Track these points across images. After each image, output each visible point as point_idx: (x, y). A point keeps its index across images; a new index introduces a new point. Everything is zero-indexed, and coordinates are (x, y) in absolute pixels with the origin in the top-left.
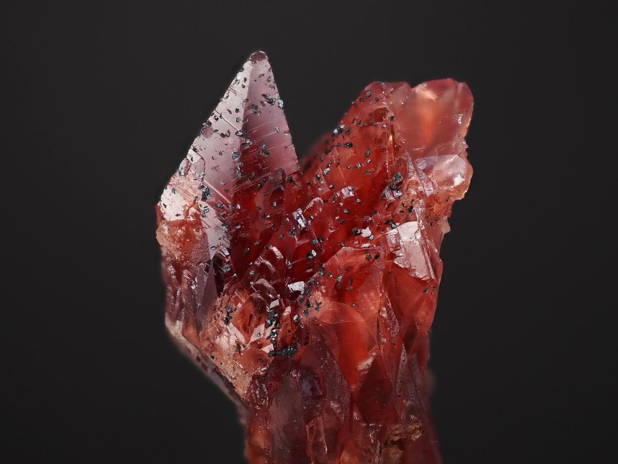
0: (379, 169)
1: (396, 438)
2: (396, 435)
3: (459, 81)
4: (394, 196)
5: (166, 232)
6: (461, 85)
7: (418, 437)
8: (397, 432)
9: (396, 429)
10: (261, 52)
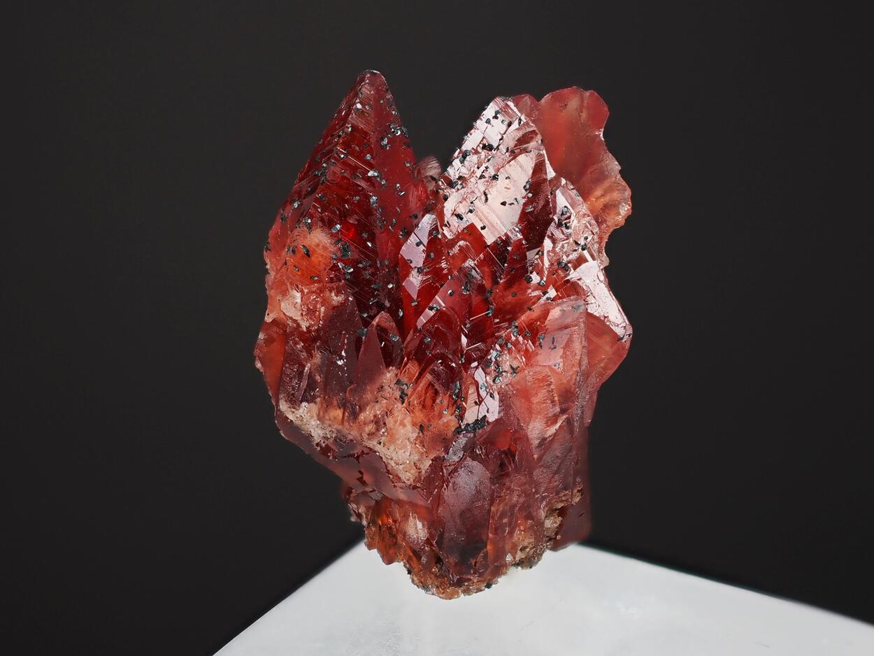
0: (541, 203)
1: (560, 506)
2: (562, 501)
3: (586, 89)
4: (563, 234)
5: (299, 300)
6: (587, 94)
7: (578, 499)
8: (564, 498)
9: (564, 496)
10: (375, 71)
